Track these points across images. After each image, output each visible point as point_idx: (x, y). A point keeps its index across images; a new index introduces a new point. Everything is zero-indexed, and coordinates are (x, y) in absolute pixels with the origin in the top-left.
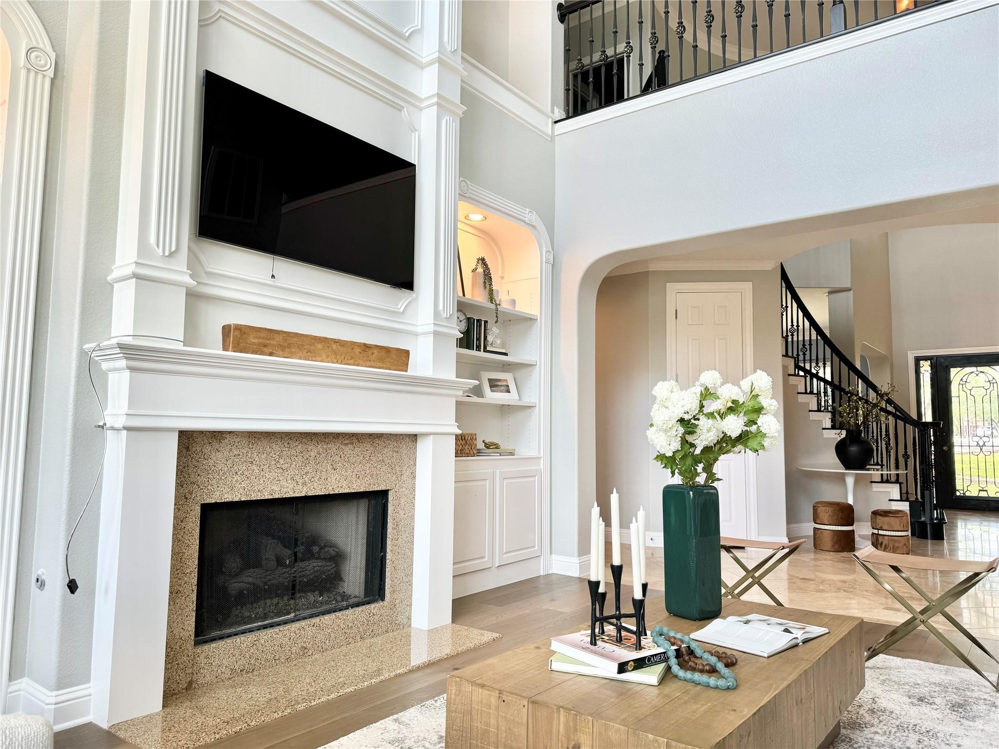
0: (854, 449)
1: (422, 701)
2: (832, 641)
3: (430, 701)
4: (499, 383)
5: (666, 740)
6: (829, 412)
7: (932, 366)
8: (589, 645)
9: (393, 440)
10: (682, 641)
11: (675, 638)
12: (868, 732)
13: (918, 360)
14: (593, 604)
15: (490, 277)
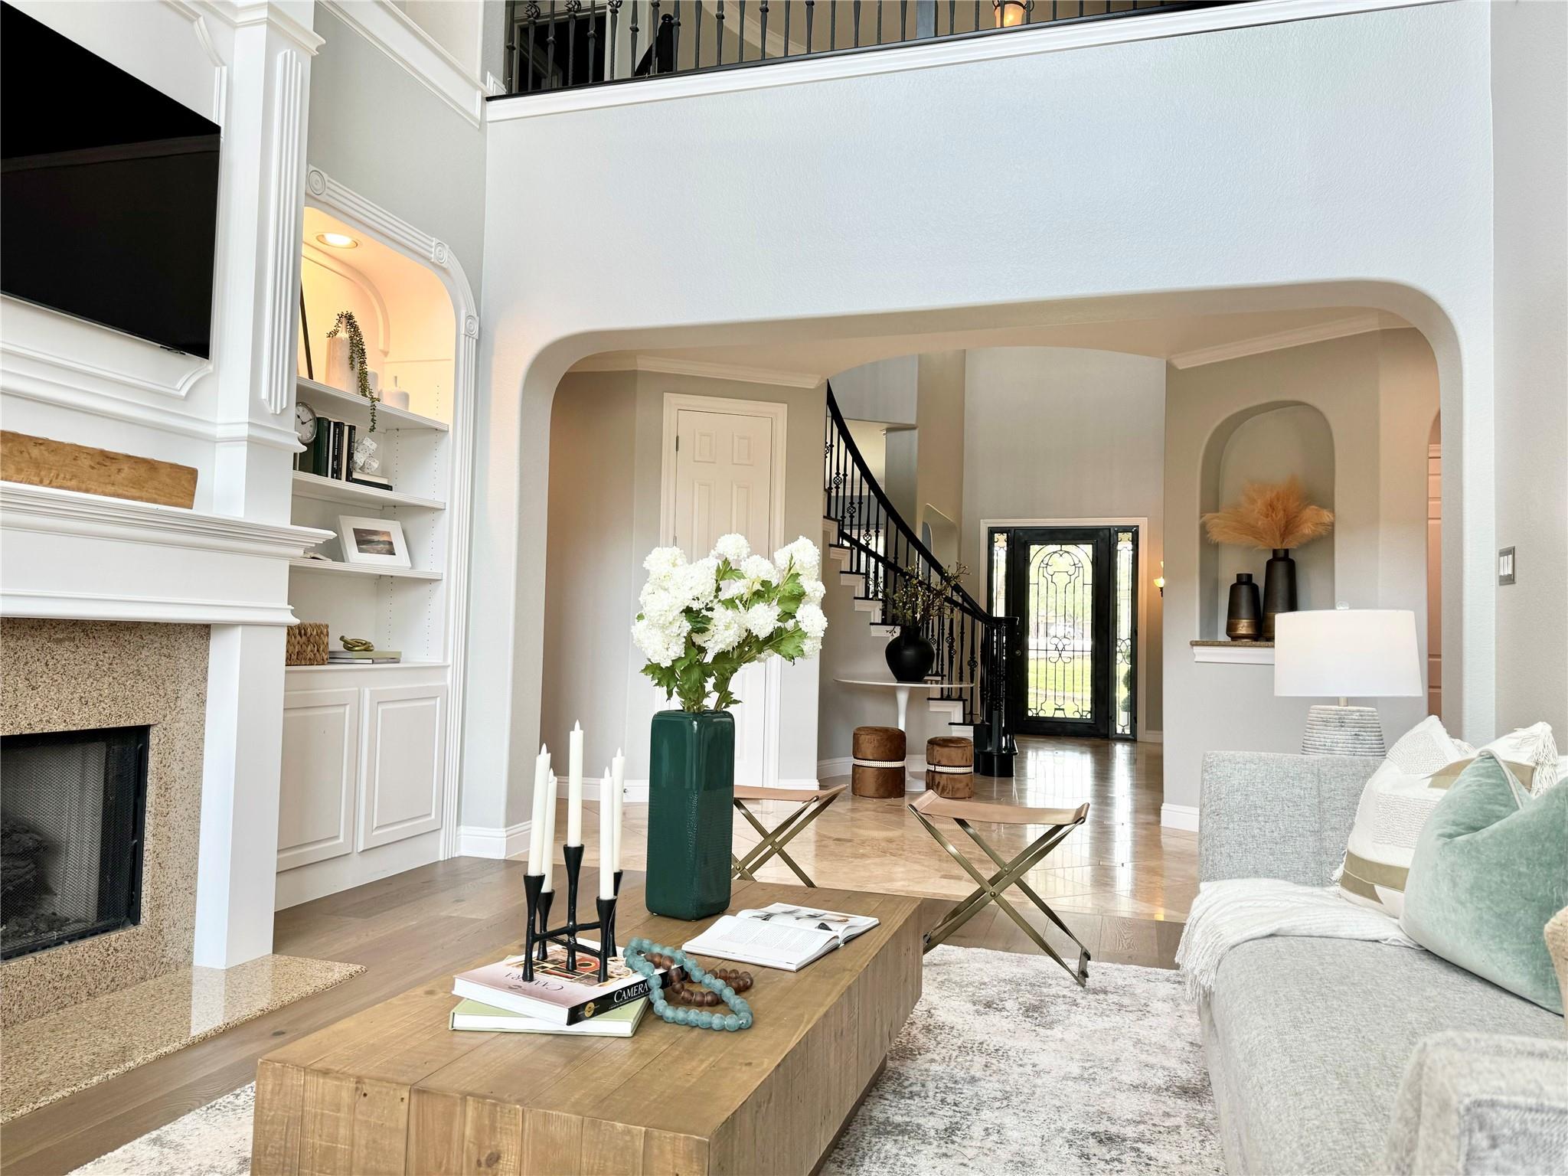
0: (909, 653)
1: (210, 1099)
2: (884, 936)
3: (225, 1097)
4: (375, 538)
5: (644, 1129)
6: (880, 600)
7: (1008, 541)
8: (521, 982)
9: (160, 634)
10: (672, 960)
11: (661, 956)
12: (921, 1061)
13: (992, 532)
14: (531, 913)
15: (363, 350)
